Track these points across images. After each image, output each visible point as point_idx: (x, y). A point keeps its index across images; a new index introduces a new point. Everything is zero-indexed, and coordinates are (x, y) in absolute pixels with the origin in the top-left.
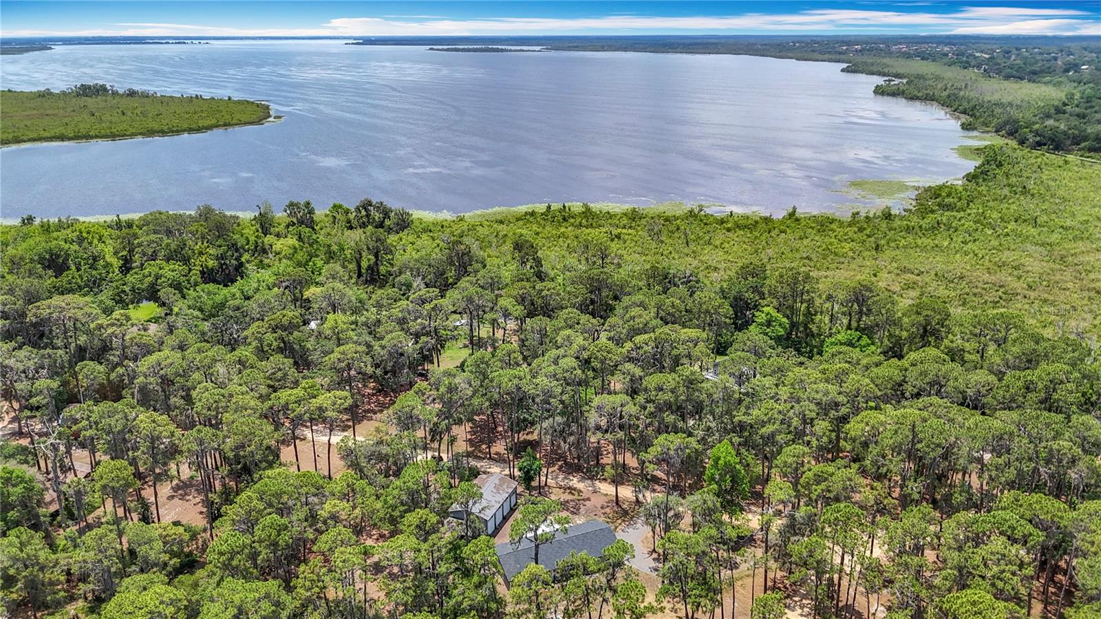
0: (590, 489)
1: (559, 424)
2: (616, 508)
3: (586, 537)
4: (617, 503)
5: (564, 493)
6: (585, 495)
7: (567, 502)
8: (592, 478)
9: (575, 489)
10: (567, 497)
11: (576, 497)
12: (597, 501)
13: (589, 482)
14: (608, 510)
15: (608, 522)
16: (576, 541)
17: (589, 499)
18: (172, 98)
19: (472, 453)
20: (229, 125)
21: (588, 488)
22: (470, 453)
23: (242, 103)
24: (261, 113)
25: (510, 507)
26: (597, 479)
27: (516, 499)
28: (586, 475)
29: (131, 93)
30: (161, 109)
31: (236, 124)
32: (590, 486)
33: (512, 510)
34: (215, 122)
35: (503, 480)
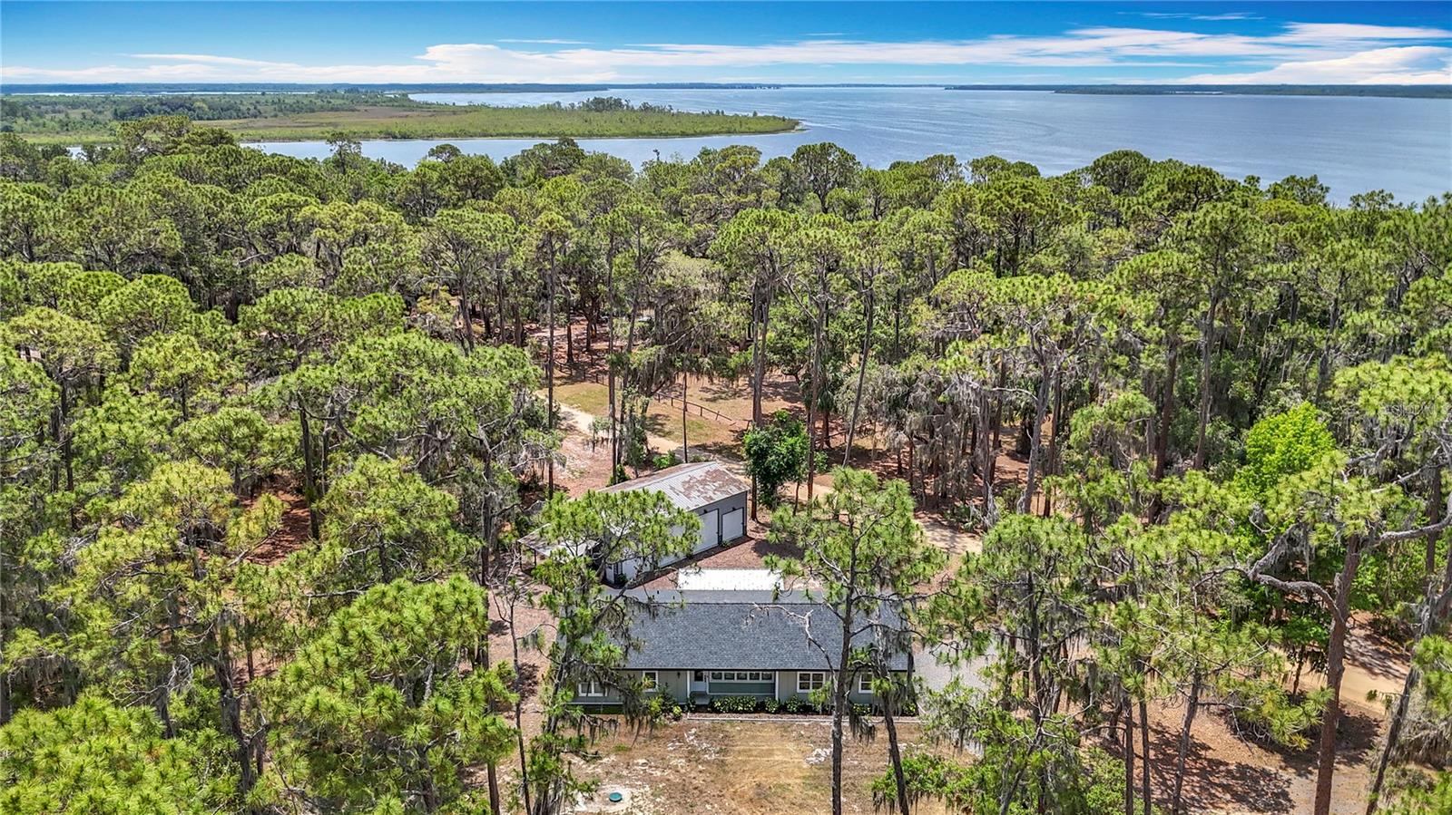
1: (890, 384)
18: (688, 114)
19: (729, 448)
20: (735, 132)
21: (934, 543)
22: (725, 447)
23: (766, 118)
24: (782, 125)
25: (720, 537)
26: (967, 531)
27: (745, 528)
28: (946, 520)
29: (646, 108)
30: (667, 119)
31: (743, 133)
32: (942, 540)
33: (722, 546)
34: (717, 129)
35: (716, 475)
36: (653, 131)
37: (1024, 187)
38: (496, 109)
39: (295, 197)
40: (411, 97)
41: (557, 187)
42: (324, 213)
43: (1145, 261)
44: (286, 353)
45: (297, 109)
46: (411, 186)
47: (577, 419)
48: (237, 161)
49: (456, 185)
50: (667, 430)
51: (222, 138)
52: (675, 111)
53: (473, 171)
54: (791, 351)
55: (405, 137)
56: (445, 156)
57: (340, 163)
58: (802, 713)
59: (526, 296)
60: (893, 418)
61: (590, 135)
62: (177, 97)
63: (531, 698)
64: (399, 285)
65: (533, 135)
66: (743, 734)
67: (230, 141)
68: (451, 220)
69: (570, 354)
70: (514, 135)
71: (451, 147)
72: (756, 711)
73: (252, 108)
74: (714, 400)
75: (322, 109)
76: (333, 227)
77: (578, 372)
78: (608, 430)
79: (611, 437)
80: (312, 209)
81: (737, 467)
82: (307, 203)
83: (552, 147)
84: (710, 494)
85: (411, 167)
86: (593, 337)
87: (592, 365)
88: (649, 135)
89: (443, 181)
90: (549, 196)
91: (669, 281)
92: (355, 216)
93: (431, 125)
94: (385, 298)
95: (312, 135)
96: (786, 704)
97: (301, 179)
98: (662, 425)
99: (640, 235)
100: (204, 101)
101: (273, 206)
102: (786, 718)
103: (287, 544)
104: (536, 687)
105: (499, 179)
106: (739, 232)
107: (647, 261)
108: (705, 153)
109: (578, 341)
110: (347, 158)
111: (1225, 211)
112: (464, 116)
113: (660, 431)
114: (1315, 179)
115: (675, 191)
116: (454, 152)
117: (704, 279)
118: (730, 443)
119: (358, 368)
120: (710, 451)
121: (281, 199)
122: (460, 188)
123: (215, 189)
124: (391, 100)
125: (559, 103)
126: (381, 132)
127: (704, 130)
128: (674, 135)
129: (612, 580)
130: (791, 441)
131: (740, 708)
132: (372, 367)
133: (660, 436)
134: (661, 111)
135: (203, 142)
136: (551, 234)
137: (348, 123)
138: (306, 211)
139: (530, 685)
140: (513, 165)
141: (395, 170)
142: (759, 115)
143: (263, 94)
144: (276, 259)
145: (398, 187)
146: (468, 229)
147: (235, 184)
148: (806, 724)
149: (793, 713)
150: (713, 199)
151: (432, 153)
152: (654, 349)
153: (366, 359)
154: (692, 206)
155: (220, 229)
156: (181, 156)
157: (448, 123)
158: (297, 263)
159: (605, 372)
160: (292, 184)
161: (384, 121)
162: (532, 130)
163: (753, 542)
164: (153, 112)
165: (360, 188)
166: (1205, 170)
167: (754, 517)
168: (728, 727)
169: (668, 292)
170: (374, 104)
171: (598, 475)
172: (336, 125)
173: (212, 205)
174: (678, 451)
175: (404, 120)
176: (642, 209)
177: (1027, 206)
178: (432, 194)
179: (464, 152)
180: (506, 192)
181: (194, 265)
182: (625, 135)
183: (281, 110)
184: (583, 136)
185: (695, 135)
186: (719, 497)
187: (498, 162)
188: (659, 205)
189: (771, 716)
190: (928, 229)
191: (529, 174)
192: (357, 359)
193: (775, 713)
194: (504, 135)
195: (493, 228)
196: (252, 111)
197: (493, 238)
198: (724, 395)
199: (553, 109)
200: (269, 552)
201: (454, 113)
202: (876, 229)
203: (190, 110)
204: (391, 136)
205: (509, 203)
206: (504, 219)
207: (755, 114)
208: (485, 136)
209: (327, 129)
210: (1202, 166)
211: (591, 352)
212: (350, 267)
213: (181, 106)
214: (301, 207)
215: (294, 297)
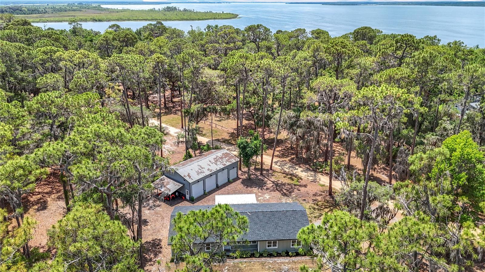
0: (311, 178)
1: (290, 118)
2: (328, 198)
3: (273, 215)
4: (330, 194)
5: (285, 177)
6: (303, 182)
7: (284, 185)
8: (315, 171)
9: (296, 176)
10: (286, 181)
11: (294, 182)
12: (312, 189)
13: (313, 173)
14: (319, 198)
15: (314, 209)
16: (261, 217)
17: (305, 186)
18: (200, 12)
19: (228, 140)
20: (217, 19)
21: (308, 177)
22: (226, 140)
23: (227, 14)
24: (232, 16)
25: (229, 179)
26: (320, 172)
27: (237, 174)
28: (312, 168)
29: (185, 10)
30: (193, 14)
31: (219, 19)
32: (311, 176)
33: (229, 182)
34: (210, 17)
35: (226, 155)
36: (188, 18)
37: (342, 42)
38: (132, 11)
39: (53, 48)
40: (102, 6)
41: (158, 41)
42: (66, 55)
43: (391, 71)
44: (47, 121)
45: (60, 10)
46: (102, 41)
47: (169, 130)
48: (31, 32)
49: (119, 41)
50: (204, 133)
51: (26, 23)
52: (195, 11)
53: (126, 35)
54: (249, 104)
55: (100, 21)
56: (115, 28)
57: (74, 32)
58: (269, 257)
59: (148, 83)
60: (291, 130)
61: (166, 20)
62: (16, 6)
63: (160, 255)
64: (97, 87)
65: (146, 20)
66: (247, 268)
67: (29, 24)
68: (118, 58)
69: (165, 104)
70: (139, 20)
71: (117, 25)
72: (251, 257)
73: (43, 10)
74: (220, 121)
75: (69, 10)
76: (69, 61)
77: (168, 110)
78: (183, 137)
79: (185, 140)
80: (60, 53)
81: (231, 148)
82: (58, 51)
83: (154, 25)
84: (225, 163)
85: (103, 33)
86: (173, 96)
87: (173, 107)
88: (187, 20)
89: (114, 39)
90: (155, 45)
91: (204, 79)
92: (78, 56)
93: (109, 16)
94: (91, 94)
95: (66, 20)
96: (262, 254)
97: (57, 40)
98: (202, 131)
99: (193, 62)
100: (26, 7)
101: (44, 52)
102: (263, 259)
103: (57, 187)
104: (161, 250)
105: (135, 38)
106: (233, 61)
107: (196, 72)
108: (209, 27)
109: (168, 98)
110: (77, 30)
111: (428, 53)
112: (121, 13)
113: (201, 134)
114: (436, 36)
115: (203, 42)
116: (118, 27)
117: (218, 78)
118: (227, 138)
119: (75, 144)
120: (221, 142)
121: (47, 49)
122: (121, 42)
123: (20, 44)
124: (95, 7)
125: (154, 9)
126: (91, 19)
127: (206, 18)
128: (196, 20)
129: (188, 199)
130: (255, 142)
131: (244, 256)
132: (82, 143)
133: (201, 136)
134: (190, 11)
135: (18, 24)
136: (158, 62)
137: (79, 15)
138: (58, 54)
139: (159, 248)
140: (140, 32)
141: (97, 34)
142: (224, 12)
143: (48, 5)
144: (45, 75)
145: (97, 41)
146: (125, 62)
147: (29, 42)
148: (271, 262)
149: (265, 257)
150: (217, 45)
151: (110, 27)
152: (199, 105)
153: (79, 139)
154: (210, 48)
155: (23, 61)
156: (8, 31)
157: (115, 16)
158: (53, 78)
159: (179, 110)
160: (53, 42)
161: (91, 15)
162: (145, 18)
163: (241, 180)
164: (7, 12)
165: (81, 43)
166: (410, 35)
167: (240, 169)
168: (240, 265)
169: (204, 83)
170: (89, 9)
171: (179, 153)
172: (74, 16)
173: (19, 51)
174: (209, 142)
175: (99, 14)
176: (194, 52)
177: (344, 50)
178: (110, 44)
179: (122, 27)
180: (139, 44)
181: (12, 77)
182: (178, 20)
183: (54, 11)
184: (164, 20)
185: (203, 19)
186: (228, 164)
187: (134, 30)
188: (197, 48)
189: (257, 259)
190: (305, 59)
191: (146, 35)
192: (74, 140)
193: (259, 257)
194: (135, 20)
195: (136, 61)
196: (44, 11)
197: (136, 65)
198: (223, 119)
199: (153, 11)
200: (50, 191)
201: (118, 12)
202: (286, 60)
203: (21, 11)
204: (95, 20)
205: (140, 48)
206: (140, 57)
207: (223, 12)
208: (129, 20)
209: (71, 18)
210: (408, 34)
211: (173, 102)
212: (76, 80)
213: (17, 9)
214: (56, 52)
215: (50, 96)
